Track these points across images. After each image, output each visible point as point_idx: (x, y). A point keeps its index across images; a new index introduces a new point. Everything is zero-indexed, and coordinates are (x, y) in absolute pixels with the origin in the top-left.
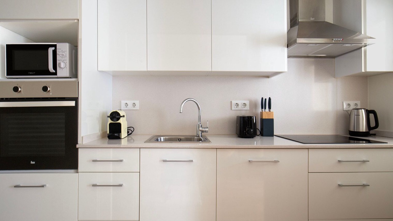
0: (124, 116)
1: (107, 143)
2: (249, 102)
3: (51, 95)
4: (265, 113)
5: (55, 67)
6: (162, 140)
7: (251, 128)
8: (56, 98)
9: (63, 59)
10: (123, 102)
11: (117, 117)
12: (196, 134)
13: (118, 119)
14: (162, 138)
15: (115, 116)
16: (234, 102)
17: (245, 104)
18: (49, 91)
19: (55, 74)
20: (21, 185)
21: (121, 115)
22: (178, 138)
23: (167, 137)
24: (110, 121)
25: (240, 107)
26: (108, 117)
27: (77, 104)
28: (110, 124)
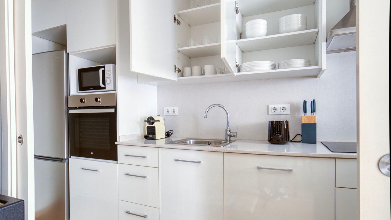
0: (159, 121)
1: (144, 143)
2: (290, 105)
3: (100, 104)
4: (305, 118)
5: (104, 83)
6: (191, 143)
7: (280, 133)
8: (103, 106)
9: (109, 77)
10: (166, 109)
11: (151, 121)
12: (225, 138)
13: (153, 123)
14: (191, 141)
15: (151, 120)
16: (271, 106)
17: (284, 109)
18: (100, 101)
19: (104, 88)
20: (86, 168)
21: (155, 120)
22: (208, 141)
23: (197, 140)
24: (147, 125)
25: (278, 112)
26: (145, 121)
27: (116, 110)
28: (148, 127)
